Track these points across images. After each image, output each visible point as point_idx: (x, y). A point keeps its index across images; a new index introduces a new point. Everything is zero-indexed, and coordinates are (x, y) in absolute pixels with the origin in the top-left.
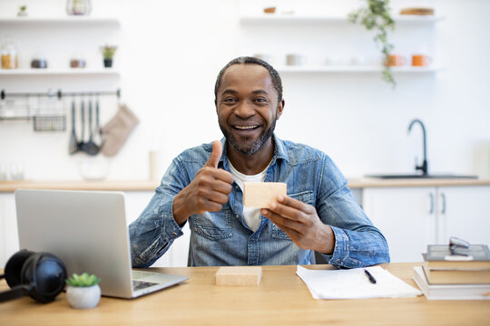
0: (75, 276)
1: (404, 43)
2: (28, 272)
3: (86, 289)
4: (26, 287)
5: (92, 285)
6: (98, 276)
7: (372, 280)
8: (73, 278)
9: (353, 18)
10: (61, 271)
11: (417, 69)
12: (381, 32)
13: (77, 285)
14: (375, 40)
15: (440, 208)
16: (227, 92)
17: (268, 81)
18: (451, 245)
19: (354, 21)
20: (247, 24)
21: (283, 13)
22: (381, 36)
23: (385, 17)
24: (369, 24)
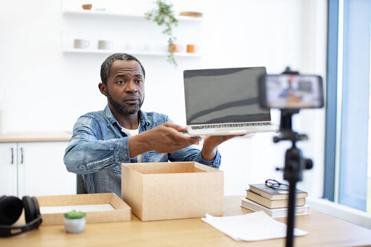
9: (149, 16)
11: (190, 54)
14: (164, 32)
19: (148, 19)
21: (97, 10)
22: (167, 30)
23: (171, 17)
24: (160, 21)
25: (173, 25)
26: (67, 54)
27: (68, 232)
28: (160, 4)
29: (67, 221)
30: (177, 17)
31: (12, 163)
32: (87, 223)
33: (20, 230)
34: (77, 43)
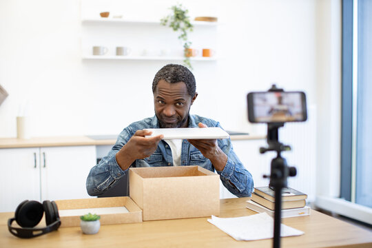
9: (165, 22)
11: (206, 59)
12: (183, 33)
14: (179, 38)
19: (164, 25)
21: (114, 17)
22: (183, 36)
23: (186, 22)
24: (175, 27)
25: (188, 31)
26: (86, 61)
27: (85, 233)
28: (176, 10)
29: (83, 223)
30: (192, 22)
31: (35, 167)
32: (101, 225)
33: (41, 232)
34: (96, 50)
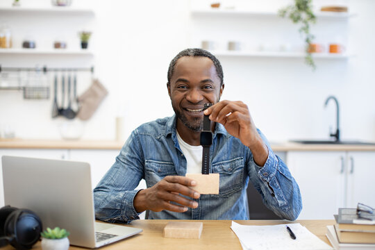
0: (49, 230)
1: (323, 34)
2: (10, 225)
3: (57, 241)
4: (8, 238)
5: (63, 237)
6: (67, 230)
7: (293, 236)
8: (47, 231)
9: (283, 13)
10: (37, 225)
11: (333, 55)
12: (304, 25)
13: (50, 238)
14: (300, 31)
15: (349, 168)
16: (180, 80)
17: (213, 70)
18: (358, 210)
19: (283, 16)
20: (197, 16)
21: (226, 8)
22: (304, 29)
23: (309, 13)
24: (295, 19)
25: (310, 23)
34: (205, 45)
